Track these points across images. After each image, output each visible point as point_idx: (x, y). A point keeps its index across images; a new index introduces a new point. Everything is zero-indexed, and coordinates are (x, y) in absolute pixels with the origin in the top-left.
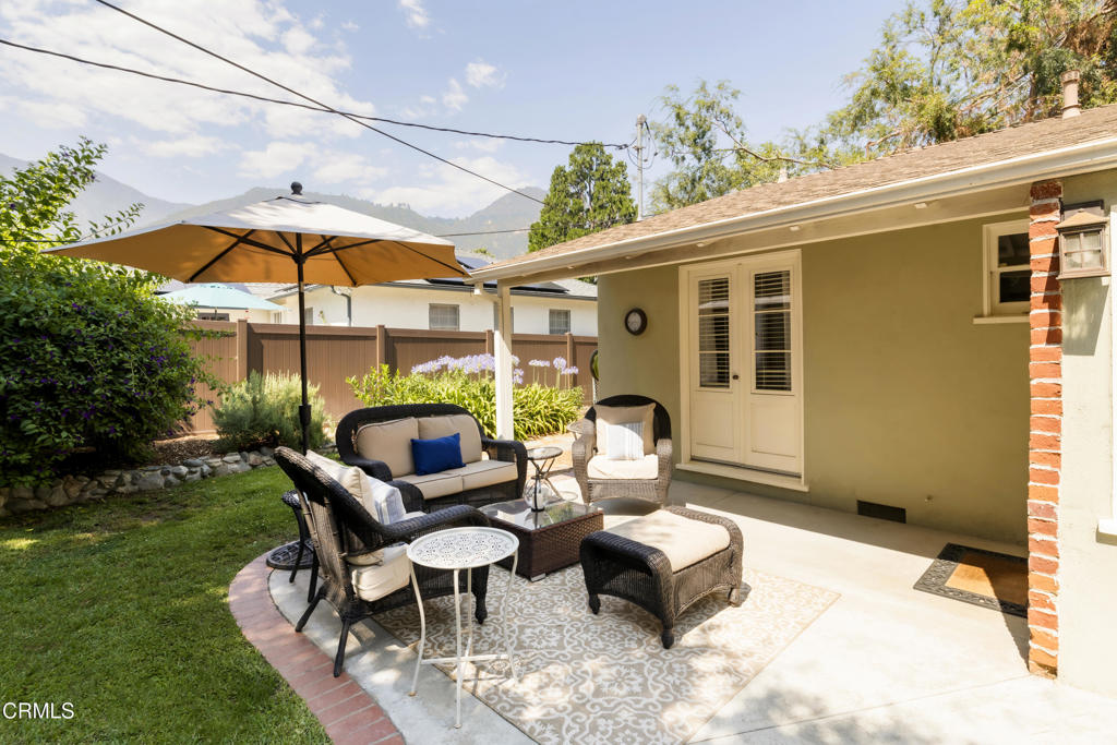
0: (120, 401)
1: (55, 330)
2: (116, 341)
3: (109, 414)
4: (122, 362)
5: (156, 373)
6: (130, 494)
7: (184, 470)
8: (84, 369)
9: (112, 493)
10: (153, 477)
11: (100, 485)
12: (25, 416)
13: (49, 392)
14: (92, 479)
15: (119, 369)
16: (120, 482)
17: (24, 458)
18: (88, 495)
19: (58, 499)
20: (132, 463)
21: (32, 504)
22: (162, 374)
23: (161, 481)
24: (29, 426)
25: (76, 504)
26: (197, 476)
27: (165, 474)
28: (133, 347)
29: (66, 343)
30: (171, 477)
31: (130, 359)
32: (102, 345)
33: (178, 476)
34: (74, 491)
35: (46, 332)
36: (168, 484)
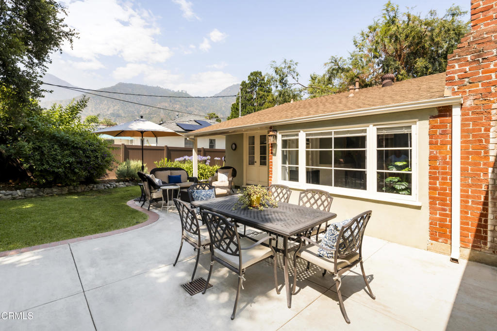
0: (96, 165)
1: (82, 147)
2: (95, 150)
3: (94, 169)
4: (97, 155)
5: (105, 159)
6: (96, 190)
7: (109, 185)
8: (88, 157)
9: (91, 190)
10: (101, 187)
11: (89, 188)
12: (75, 168)
13: (80, 163)
14: (87, 186)
15: (97, 157)
16: (93, 187)
17: (75, 178)
18: (86, 190)
19: (79, 190)
20: (96, 183)
21: (73, 191)
22: (107, 159)
23: (103, 188)
24: (77, 170)
25: (84, 191)
26: (112, 187)
27: (104, 186)
28: (99, 152)
29: (84, 151)
30: (106, 187)
31: (99, 155)
32: (92, 151)
33: (108, 187)
34: (83, 188)
35: (80, 148)
36: (105, 188)
